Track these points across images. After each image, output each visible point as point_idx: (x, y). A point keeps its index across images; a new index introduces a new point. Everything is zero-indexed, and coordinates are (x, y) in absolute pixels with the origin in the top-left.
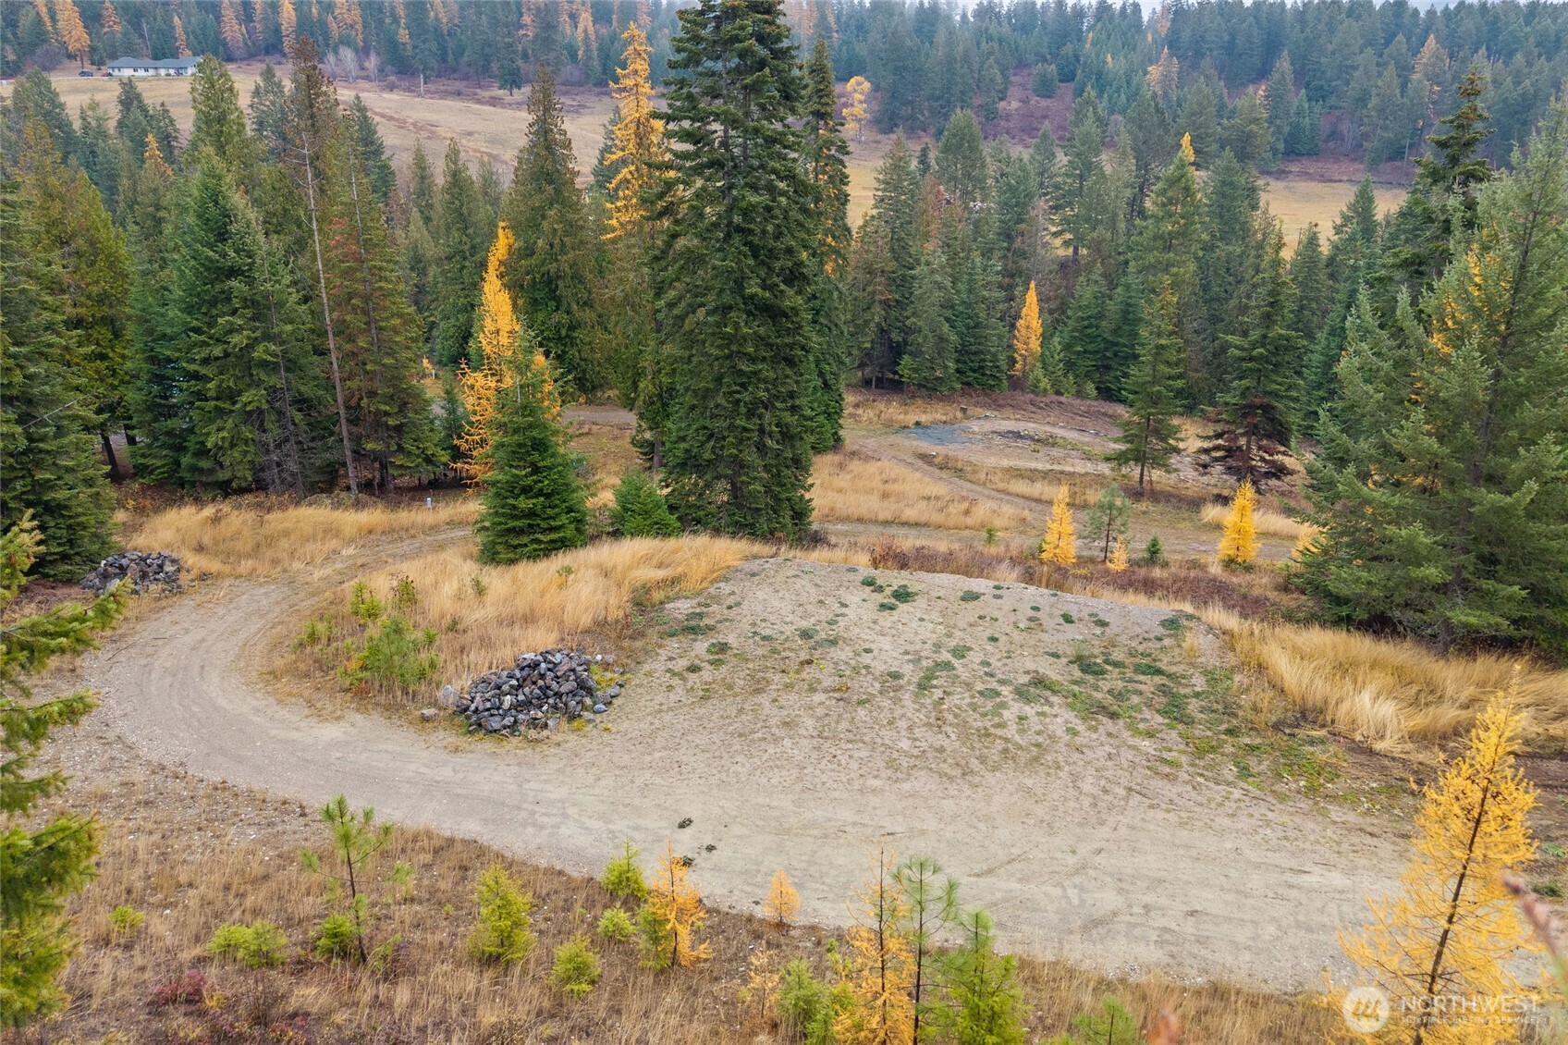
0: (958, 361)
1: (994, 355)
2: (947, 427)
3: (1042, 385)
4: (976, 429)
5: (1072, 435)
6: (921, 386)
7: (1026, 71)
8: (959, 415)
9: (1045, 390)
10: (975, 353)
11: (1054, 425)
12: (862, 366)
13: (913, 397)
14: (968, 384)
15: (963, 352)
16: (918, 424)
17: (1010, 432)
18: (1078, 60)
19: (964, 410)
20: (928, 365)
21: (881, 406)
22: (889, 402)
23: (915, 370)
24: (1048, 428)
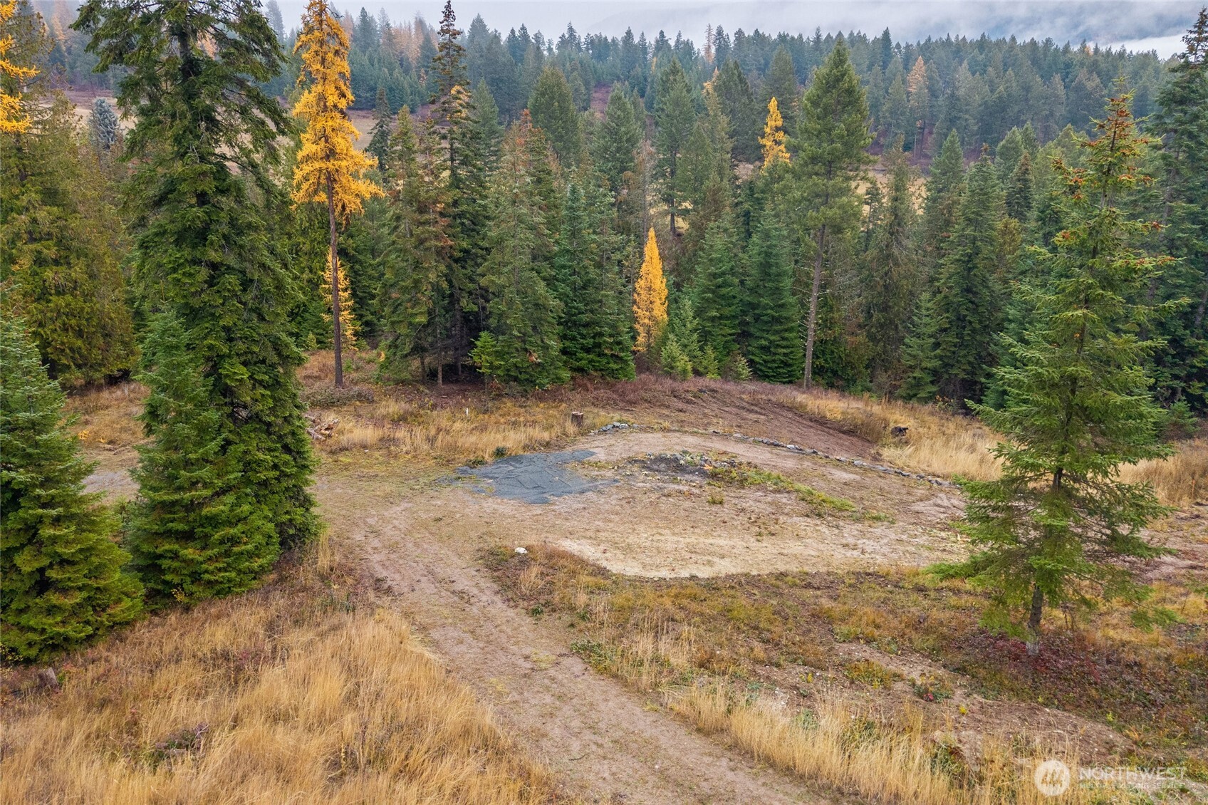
0: (564, 337)
1: (613, 326)
2: (554, 456)
3: (679, 365)
4: (601, 455)
5: (760, 455)
6: (510, 378)
7: (604, 90)
8: (571, 428)
9: (684, 371)
10: (586, 325)
11: (725, 436)
12: (418, 350)
13: (499, 396)
14: (580, 370)
15: (569, 323)
16: (500, 453)
17: (661, 459)
18: (645, 79)
19: (578, 420)
20: (519, 345)
21: (441, 417)
22: (460, 406)
23: (499, 355)
24: (718, 445)
